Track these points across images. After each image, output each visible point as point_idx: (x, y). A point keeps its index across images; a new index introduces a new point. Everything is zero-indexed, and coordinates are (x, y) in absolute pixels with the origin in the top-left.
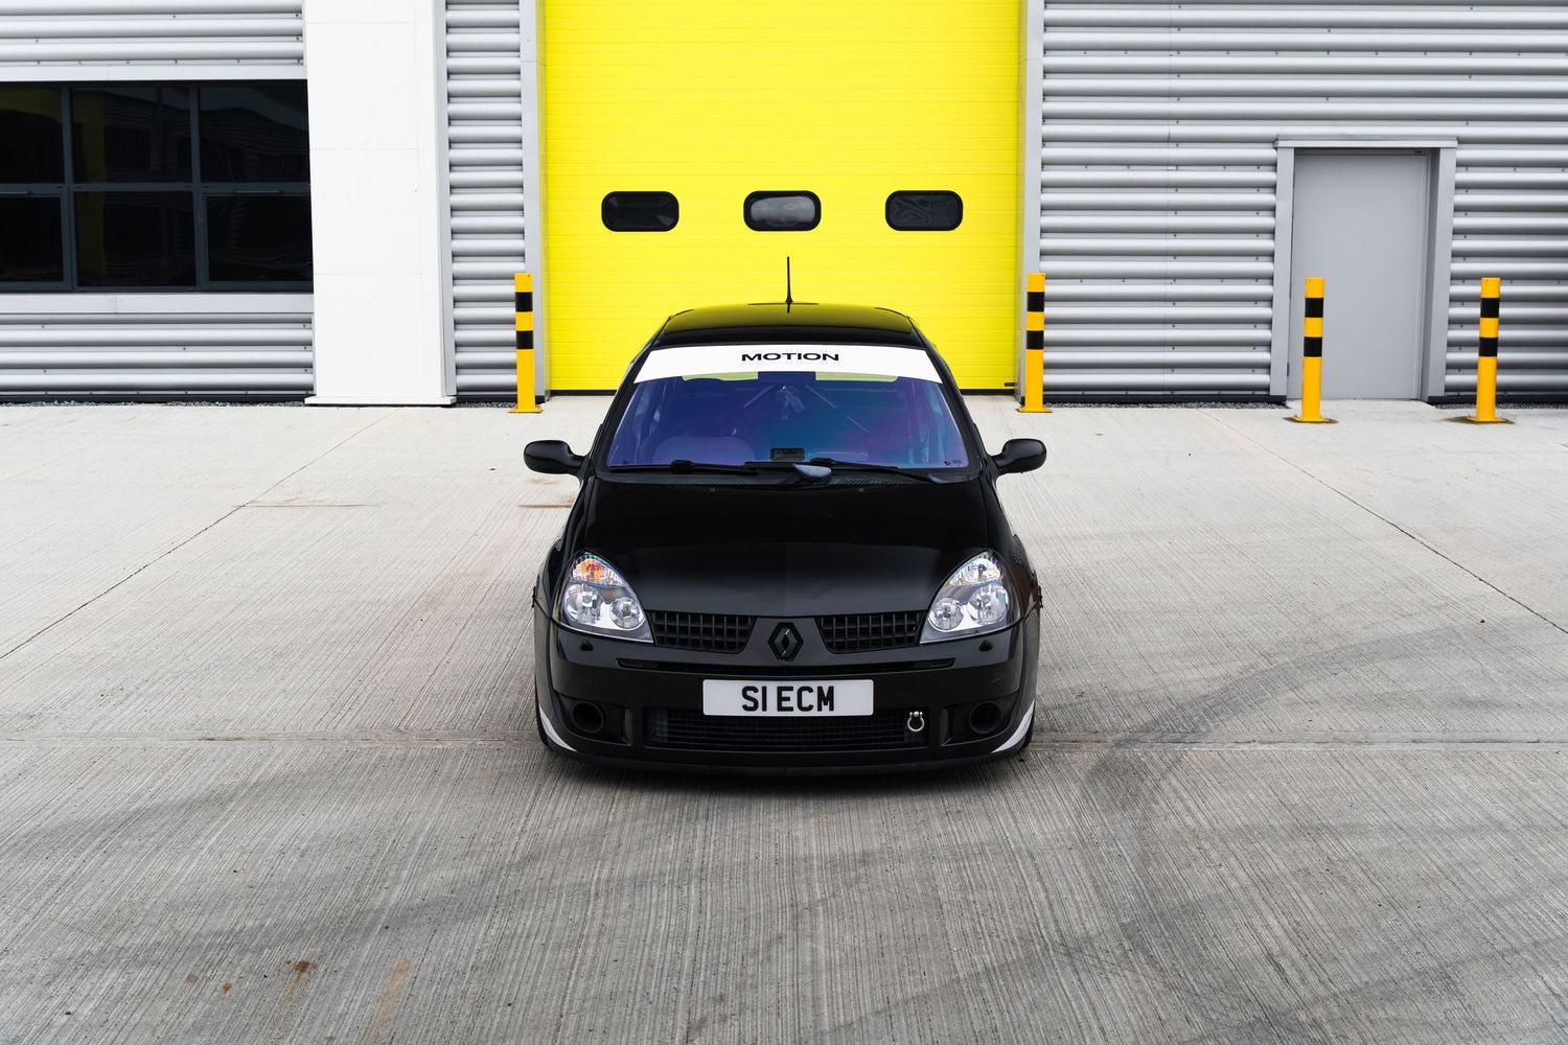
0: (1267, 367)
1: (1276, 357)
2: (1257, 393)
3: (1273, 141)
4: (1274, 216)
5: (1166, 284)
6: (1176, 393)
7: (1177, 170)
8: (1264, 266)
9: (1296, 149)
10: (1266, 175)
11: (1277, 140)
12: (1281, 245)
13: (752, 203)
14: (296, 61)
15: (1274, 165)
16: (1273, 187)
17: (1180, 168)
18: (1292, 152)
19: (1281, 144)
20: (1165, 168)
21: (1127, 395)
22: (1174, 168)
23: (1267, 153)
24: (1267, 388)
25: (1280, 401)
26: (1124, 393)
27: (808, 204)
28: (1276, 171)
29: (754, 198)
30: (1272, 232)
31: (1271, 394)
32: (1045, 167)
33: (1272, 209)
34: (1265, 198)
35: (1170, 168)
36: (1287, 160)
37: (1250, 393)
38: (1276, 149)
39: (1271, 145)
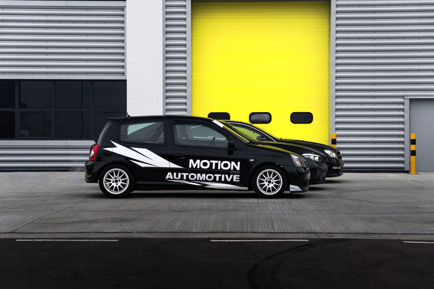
0: (403, 162)
1: (405, 159)
2: (401, 170)
3: (403, 97)
4: (404, 118)
5: (372, 138)
6: (376, 170)
7: (375, 105)
8: (401, 133)
9: (410, 99)
10: (401, 107)
11: (404, 96)
12: (406, 126)
13: (251, 116)
14: (122, 74)
15: (403, 103)
16: (403, 110)
17: (376, 105)
18: (409, 99)
19: (405, 97)
20: (372, 105)
21: (362, 170)
22: (374, 105)
23: (401, 100)
24: (403, 168)
25: (408, 172)
26: (361, 170)
27: (267, 116)
28: (404, 105)
29: (252, 115)
30: (403, 123)
31: (405, 170)
32: (337, 105)
33: (403, 116)
34: (401, 113)
35: (373, 105)
36: (407, 102)
37: (398, 170)
38: (404, 99)
39: (402, 98)
